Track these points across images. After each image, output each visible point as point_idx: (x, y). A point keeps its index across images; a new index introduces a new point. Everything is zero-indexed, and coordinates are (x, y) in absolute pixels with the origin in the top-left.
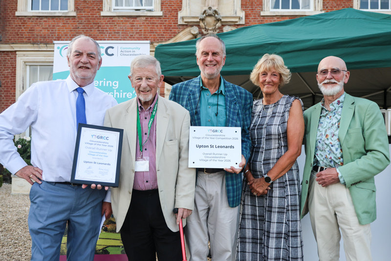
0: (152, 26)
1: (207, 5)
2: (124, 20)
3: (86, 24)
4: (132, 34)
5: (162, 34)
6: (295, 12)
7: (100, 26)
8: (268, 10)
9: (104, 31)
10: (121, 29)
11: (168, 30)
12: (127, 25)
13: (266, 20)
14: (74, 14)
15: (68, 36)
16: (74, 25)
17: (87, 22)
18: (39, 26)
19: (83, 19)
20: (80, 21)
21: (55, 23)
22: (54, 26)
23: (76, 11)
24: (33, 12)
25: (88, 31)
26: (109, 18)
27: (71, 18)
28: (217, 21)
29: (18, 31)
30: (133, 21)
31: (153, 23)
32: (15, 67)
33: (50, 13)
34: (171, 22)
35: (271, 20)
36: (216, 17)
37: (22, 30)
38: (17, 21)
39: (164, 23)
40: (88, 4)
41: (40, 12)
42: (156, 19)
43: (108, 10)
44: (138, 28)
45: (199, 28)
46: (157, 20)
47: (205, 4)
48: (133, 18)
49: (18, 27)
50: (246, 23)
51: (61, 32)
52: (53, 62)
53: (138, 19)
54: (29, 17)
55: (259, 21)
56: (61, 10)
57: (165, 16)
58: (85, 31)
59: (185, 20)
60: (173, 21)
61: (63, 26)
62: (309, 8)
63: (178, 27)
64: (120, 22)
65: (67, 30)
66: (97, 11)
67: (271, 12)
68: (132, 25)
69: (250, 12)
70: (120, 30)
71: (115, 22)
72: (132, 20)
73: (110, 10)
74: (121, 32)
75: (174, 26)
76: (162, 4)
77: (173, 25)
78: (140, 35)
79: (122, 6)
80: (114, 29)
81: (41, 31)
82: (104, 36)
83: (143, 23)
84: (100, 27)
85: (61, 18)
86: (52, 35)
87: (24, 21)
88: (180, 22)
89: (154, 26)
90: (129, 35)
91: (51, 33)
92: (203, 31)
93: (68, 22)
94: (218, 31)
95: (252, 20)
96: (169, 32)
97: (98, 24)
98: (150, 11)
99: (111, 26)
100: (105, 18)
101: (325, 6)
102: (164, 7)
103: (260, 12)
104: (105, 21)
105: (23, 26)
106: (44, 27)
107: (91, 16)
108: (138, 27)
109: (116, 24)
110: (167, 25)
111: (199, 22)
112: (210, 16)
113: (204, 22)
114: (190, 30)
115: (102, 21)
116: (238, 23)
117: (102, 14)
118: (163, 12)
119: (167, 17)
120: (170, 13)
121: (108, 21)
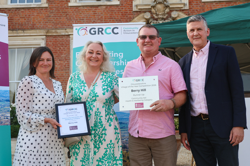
0: (111, 13)
2: (88, 9)
3: (56, 13)
4: (94, 20)
5: (120, 19)
7: (68, 14)
9: (71, 18)
10: (86, 16)
11: (124, 16)
12: (90, 13)
13: (207, 5)
14: (46, 5)
15: (42, 23)
16: (46, 14)
17: (57, 12)
18: (17, 16)
19: (54, 9)
20: (51, 10)
21: (30, 13)
22: (30, 15)
23: (48, 2)
24: (12, 5)
25: (57, 18)
26: (75, 7)
27: (44, 9)
28: (166, 8)
30: (95, 10)
31: (112, 11)
33: (26, 5)
34: (127, 9)
35: (211, 5)
36: (165, 4)
39: (121, 11)
41: (18, 4)
42: (114, 7)
43: (75, 1)
44: (99, 15)
45: (151, 14)
46: (116, 8)
48: (95, 7)
50: (190, 8)
51: (35, 20)
53: (99, 8)
54: (9, 9)
55: (201, 6)
56: (35, 2)
57: (122, 5)
58: (55, 19)
59: (139, 7)
60: (128, 8)
61: (37, 15)
63: (133, 13)
64: (84, 11)
65: (41, 18)
66: (65, 2)
68: (94, 13)
70: (84, 17)
71: (81, 11)
72: (95, 8)
74: (85, 19)
75: (130, 12)
77: (128, 11)
78: (101, 21)
80: (80, 16)
81: (18, 20)
82: (71, 23)
83: (103, 11)
84: (68, 15)
85: (36, 8)
86: (28, 23)
88: (135, 9)
89: (113, 13)
90: (92, 21)
91: (27, 21)
92: (154, 15)
93: (42, 12)
94: (166, 15)
95: (195, 6)
96: (125, 17)
97: (67, 12)
98: (109, 1)
99: (77, 14)
100: (72, 8)
104: (72, 10)
106: (21, 16)
107: (60, 6)
108: (100, 14)
109: (81, 12)
110: (124, 12)
111: (151, 9)
112: (160, 3)
113: (155, 8)
114: (143, 15)
115: (70, 10)
116: (183, 9)
117: (70, 4)
118: (120, 2)
119: (124, 6)
120: (126, 2)
121: (74, 10)
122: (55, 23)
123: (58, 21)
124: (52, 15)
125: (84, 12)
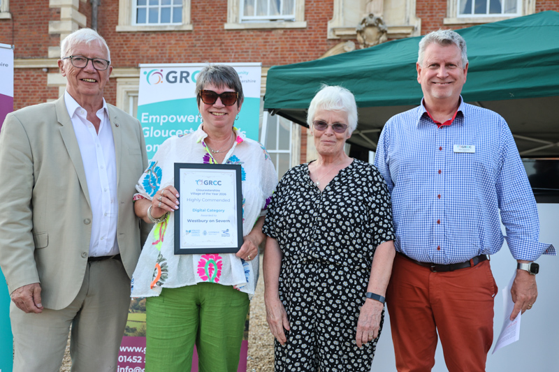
0: (292, 41)
1: (368, 11)
2: (254, 34)
3: (204, 40)
4: (264, 53)
5: (306, 52)
6: (493, 18)
7: (223, 43)
8: (456, 15)
9: (228, 49)
10: (251, 47)
11: (313, 47)
12: (259, 41)
14: (190, 27)
15: (182, 57)
16: (190, 42)
17: (206, 38)
18: (145, 44)
19: (201, 34)
20: (197, 36)
21: (165, 41)
22: (164, 44)
23: (193, 23)
24: (137, 27)
25: (207, 49)
26: (235, 32)
27: (186, 33)
28: (381, 34)
29: (120, 51)
30: (266, 35)
31: (294, 38)
32: (115, 99)
33: (159, 27)
34: (318, 36)
36: (379, 28)
37: (124, 50)
38: (118, 38)
39: (308, 38)
40: (208, 13)
41: (147, 26)
42: (297, 32)
43: (234, 21)
44: (273, 45)
45: (356, 44)
46: (299, 33)
47: (364, 9)
48: (267, 32)
49: (119, 46)
51: (173, 51)
52: (137, 92)
53: (273, 32)
54: (133, 33)
57: (309, 28)
58: (203, 50)
59: (337, 33)
60: (320, 34)
61: (175, 44)
62: (515, 12)
63: (328, 43)
64: (249, 37)
65: (181, 49)
66: (219, 23)
67: (459, 19)
68: (265, 40)
69: (428, 20)
70: (248, 49)
71: (243, 38)
72: (266, 34)
73: (236, 21)
74: (250, 51)
75: (322, 41)
76: (306, 11)
77: (320, 39)
79: (253, 15)
80: (242, 47)
81: (148, 50)
82: (228, 56)
83: (280, 38)
84: (223, 45)
85: (173, 33)
86: (161, 56)
87: (127, 38)
88: (330, 36)
89: (294, 41)
91: (160, 53)
92: (362, 46)
93: (182, 39)
96: (315, 49)
97: (221, 40)
98: (290, 21)
99: (237, 42)
100: (230, 32)
101: (540, 9)
102: (308, 15)
103: (442, 19)
104: (230, 36)
105: (126, 44)
106: (151, 45)
107: (211, 29)
108: (274, 43)
109: (244, 40)
110: (312, 40)
111: (356, 35)
112: (371, 26)
113: (362, 34)
114: (343, 47)
115: (226, 36)
116: (410, 36)
117: (227, 26)
118: (307, 23)
119: (313, 29)
120: (316, 24)
121: (234, 36)
122: (203, 57)
123: (208, 54)
124: (199, 44)
125: (249, 39)
